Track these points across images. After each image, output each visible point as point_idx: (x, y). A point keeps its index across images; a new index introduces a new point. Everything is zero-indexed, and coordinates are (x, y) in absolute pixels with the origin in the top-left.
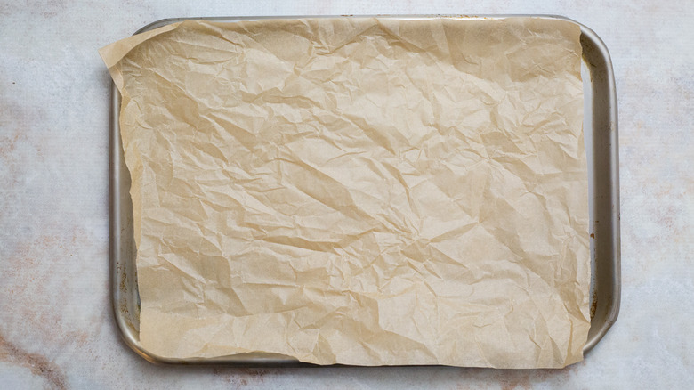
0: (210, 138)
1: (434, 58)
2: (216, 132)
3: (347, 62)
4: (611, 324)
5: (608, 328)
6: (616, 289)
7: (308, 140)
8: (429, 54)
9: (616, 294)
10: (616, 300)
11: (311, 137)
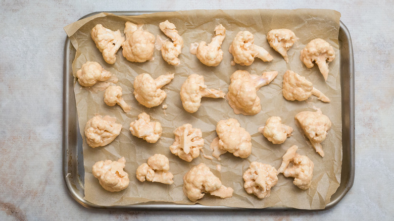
0: (126, 76)
1: (255, 31)
2: (130, 73)
3: (205, 33)
4: (349, 189)
5: (347, 191)
6: (352, 169)
7: (182, 77)
8: (252, 28)
9: (352, 172)
10: (352, 175)
11: (183, 76)
